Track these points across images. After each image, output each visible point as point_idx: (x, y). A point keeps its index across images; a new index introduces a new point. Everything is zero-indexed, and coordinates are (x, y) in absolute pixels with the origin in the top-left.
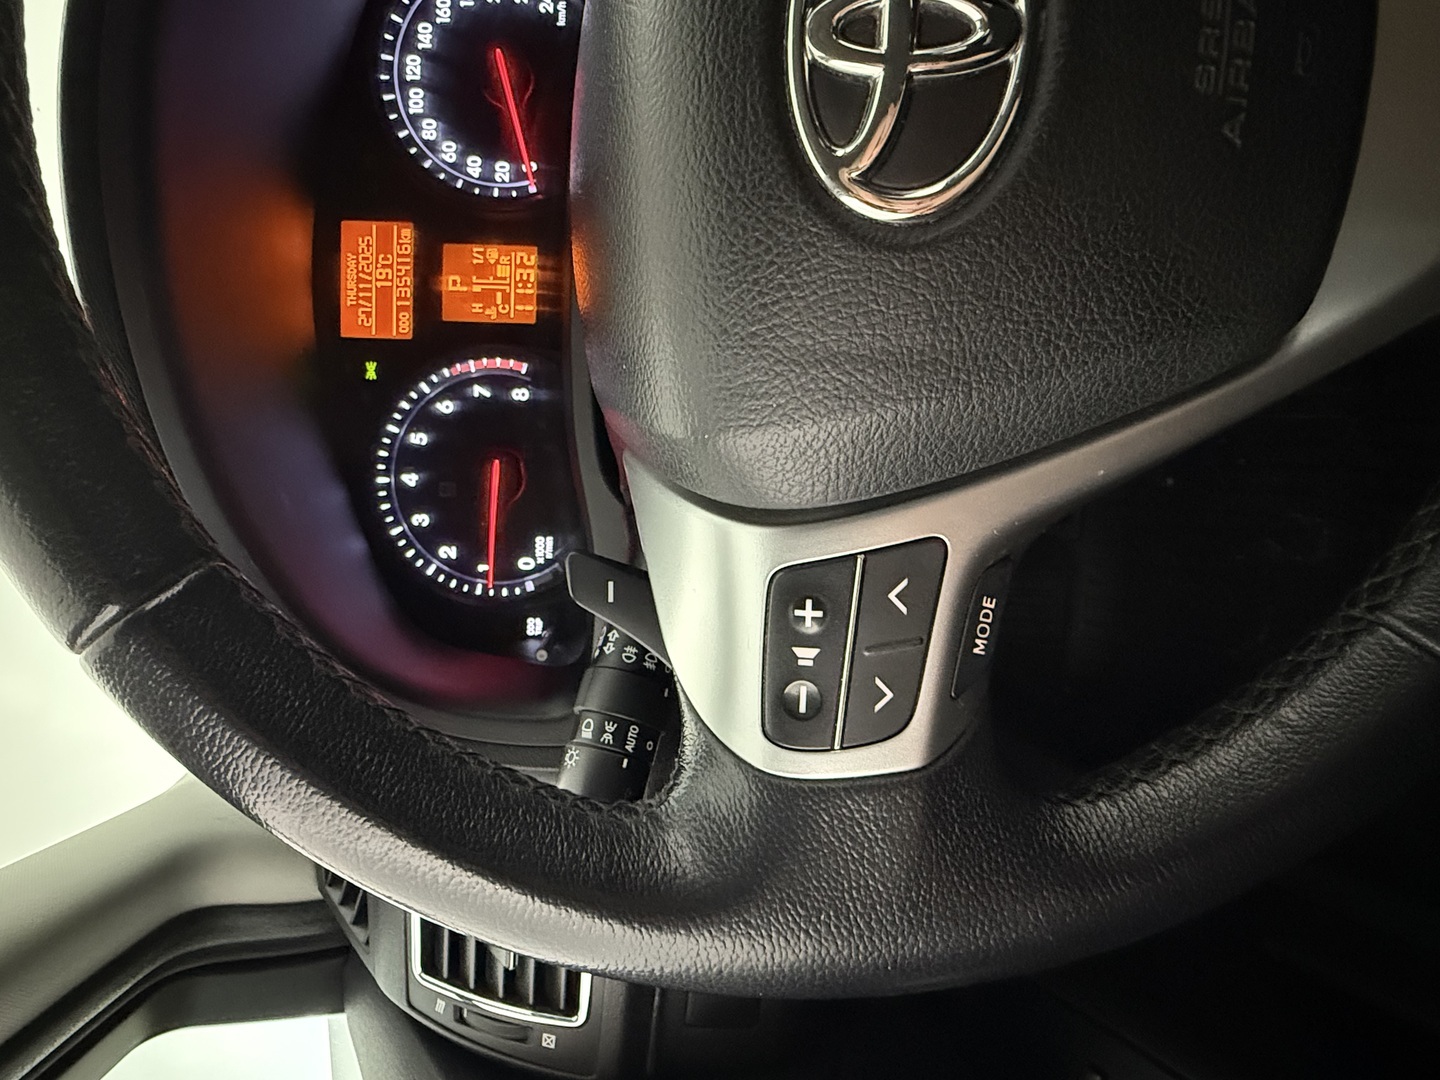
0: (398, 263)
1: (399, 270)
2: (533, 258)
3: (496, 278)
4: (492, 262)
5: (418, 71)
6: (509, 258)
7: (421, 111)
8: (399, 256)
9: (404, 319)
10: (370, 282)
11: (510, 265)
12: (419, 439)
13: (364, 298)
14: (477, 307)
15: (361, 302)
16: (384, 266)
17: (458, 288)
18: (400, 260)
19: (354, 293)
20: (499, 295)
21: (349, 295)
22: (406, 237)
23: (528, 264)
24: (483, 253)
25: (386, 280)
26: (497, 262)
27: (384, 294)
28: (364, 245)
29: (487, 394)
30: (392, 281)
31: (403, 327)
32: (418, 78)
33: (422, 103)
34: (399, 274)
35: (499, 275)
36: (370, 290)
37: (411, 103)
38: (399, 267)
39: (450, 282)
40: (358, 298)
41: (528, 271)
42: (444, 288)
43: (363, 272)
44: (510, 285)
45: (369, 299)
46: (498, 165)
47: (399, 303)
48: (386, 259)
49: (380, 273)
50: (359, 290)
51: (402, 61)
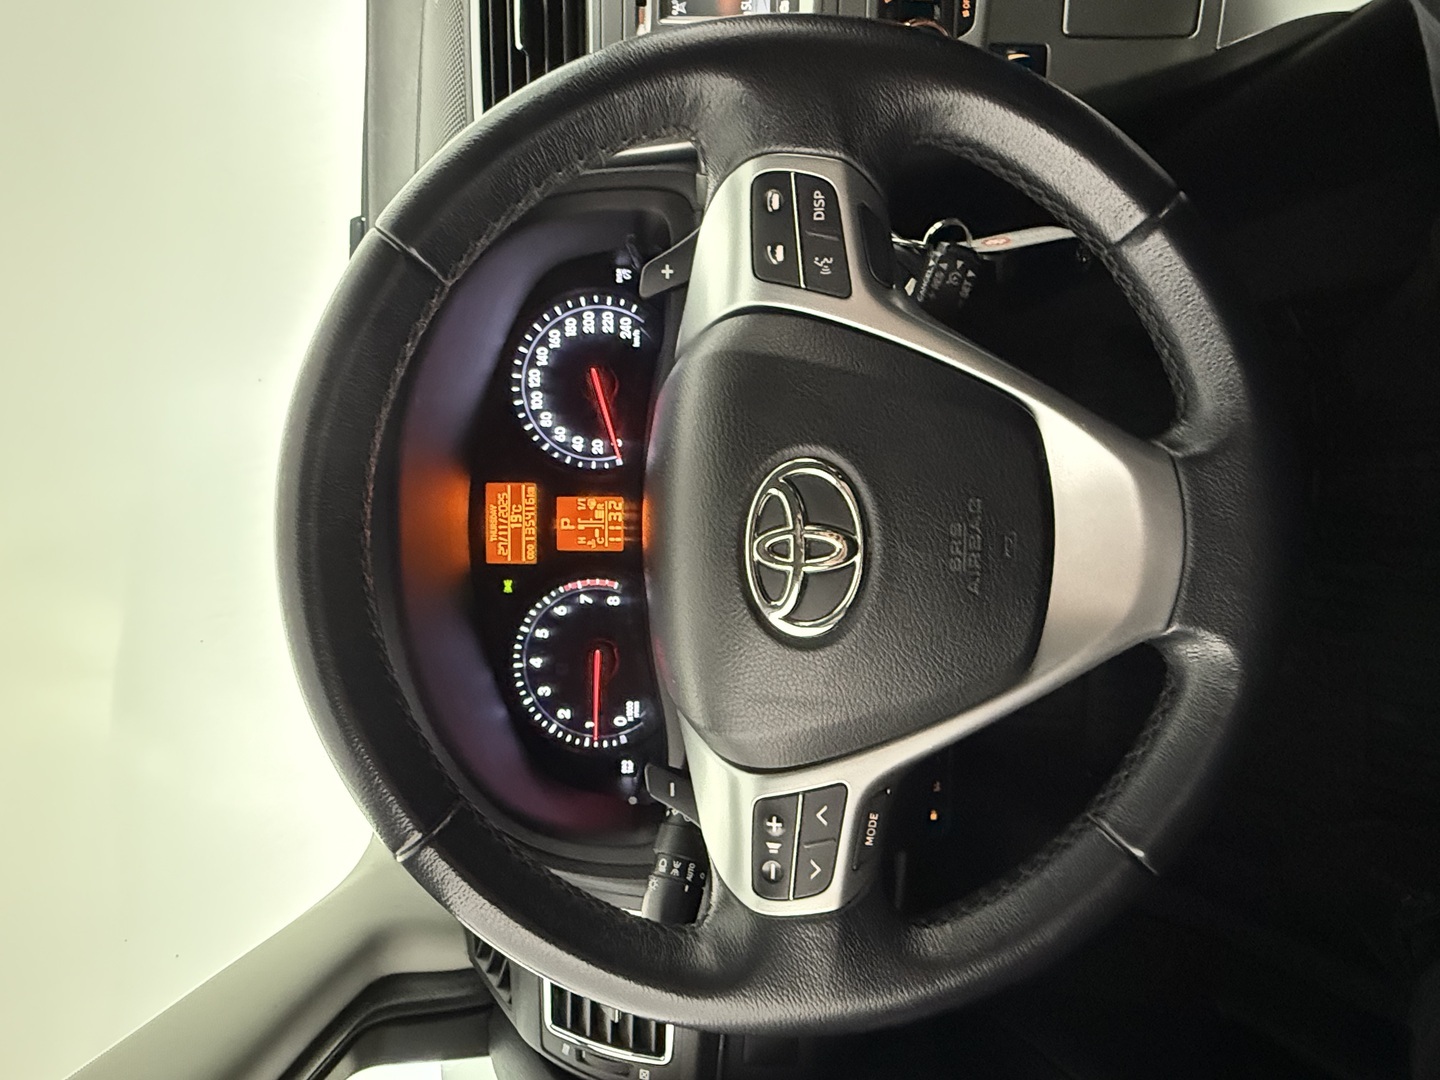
0: (526, 511)
1: (527, 516)
2: (620, 505)
3: (594, 519)
4: (592, 507)
5: (538, 380)
6: (603, 505)
7: (541, 407)
8: (526, 506)
9: (530, 550)
10: (506, 524)
11: (604, 510)
12: (543, 633)
13: (502, 536)
14: (582, 540)
15: (501, 538)
16: (516, 513)
17: (569, 527)
18: (527, 509)
19: (495, 532)
20: (597, 531)
21: (492, 535)
22: (531, 493)
23: (617, 509)
24: (585, 503)
25: (518, 522)
26: (595, 508)
27: (517, 533)
28: (502, 500)
29: (590, 601)
30: (522, 523)
31: (530, 555)
32: (538, 385)
33: (541, 402)
34: (527, 518)
35: (597, 517)
36: (506, 530)
37: (533, 402)
38: (527, 514)
39: (563, 523)
40: (498, 535)
41: (618, 514)
42: (558, 527)
43: (502, 518)
44: (604, 524)
45: (506, 537)
46: (594, 442)
47: (528, 539)
48: (517, 508)
49: (514, 518)
50: (499, 530)
51: (527, 376)
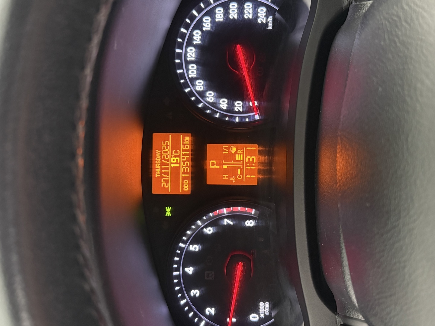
0: (183, 155)
1: (183, 158)
2: (255, 150)
3: (235, 161)
4: (233, 152)
5: (194, 55)
6: (242, 150)
7: (195, 76)
8: (183, 150)
9: (186, 183)
11: (243, 154)
13: (165, 173)
14: (225, 177)
15: (163, 175)
16: (175, 156)
17: (215, 167)
18: (184, 153)
19: (159, 170)
20: (239, 170)
21: (157, 172)
22: (187, 141)
24: (228, 148)
25: (176, 163)
26: (236, 153)
27: (176, 171)
28: (164, 145)
29: (231, 223)
30: (179, 163)
31: (185, 187)
32: (193, 59)
33: (195, 72)
34: (183, 160)
35: (237, 159)
36: (168, 169)
37: (190, 72)
38: (183, 156)
39: (211, 164)
40: (162, 173)
41: (253, 157)
42: (207, 167)
43: (164, 159)
44: (243, 164)
45: (167, 174)
46: (236, 103)
47: (183, 175)
48: (176, 152)
49: (174, 160)
50: (162, 169)
51: (186, 52)
